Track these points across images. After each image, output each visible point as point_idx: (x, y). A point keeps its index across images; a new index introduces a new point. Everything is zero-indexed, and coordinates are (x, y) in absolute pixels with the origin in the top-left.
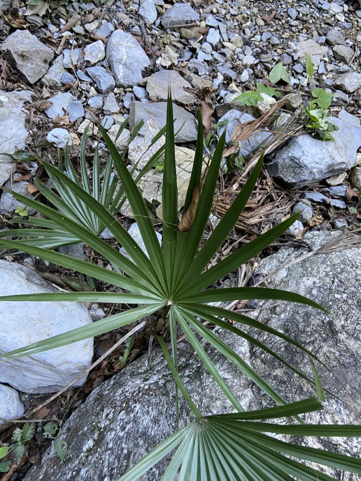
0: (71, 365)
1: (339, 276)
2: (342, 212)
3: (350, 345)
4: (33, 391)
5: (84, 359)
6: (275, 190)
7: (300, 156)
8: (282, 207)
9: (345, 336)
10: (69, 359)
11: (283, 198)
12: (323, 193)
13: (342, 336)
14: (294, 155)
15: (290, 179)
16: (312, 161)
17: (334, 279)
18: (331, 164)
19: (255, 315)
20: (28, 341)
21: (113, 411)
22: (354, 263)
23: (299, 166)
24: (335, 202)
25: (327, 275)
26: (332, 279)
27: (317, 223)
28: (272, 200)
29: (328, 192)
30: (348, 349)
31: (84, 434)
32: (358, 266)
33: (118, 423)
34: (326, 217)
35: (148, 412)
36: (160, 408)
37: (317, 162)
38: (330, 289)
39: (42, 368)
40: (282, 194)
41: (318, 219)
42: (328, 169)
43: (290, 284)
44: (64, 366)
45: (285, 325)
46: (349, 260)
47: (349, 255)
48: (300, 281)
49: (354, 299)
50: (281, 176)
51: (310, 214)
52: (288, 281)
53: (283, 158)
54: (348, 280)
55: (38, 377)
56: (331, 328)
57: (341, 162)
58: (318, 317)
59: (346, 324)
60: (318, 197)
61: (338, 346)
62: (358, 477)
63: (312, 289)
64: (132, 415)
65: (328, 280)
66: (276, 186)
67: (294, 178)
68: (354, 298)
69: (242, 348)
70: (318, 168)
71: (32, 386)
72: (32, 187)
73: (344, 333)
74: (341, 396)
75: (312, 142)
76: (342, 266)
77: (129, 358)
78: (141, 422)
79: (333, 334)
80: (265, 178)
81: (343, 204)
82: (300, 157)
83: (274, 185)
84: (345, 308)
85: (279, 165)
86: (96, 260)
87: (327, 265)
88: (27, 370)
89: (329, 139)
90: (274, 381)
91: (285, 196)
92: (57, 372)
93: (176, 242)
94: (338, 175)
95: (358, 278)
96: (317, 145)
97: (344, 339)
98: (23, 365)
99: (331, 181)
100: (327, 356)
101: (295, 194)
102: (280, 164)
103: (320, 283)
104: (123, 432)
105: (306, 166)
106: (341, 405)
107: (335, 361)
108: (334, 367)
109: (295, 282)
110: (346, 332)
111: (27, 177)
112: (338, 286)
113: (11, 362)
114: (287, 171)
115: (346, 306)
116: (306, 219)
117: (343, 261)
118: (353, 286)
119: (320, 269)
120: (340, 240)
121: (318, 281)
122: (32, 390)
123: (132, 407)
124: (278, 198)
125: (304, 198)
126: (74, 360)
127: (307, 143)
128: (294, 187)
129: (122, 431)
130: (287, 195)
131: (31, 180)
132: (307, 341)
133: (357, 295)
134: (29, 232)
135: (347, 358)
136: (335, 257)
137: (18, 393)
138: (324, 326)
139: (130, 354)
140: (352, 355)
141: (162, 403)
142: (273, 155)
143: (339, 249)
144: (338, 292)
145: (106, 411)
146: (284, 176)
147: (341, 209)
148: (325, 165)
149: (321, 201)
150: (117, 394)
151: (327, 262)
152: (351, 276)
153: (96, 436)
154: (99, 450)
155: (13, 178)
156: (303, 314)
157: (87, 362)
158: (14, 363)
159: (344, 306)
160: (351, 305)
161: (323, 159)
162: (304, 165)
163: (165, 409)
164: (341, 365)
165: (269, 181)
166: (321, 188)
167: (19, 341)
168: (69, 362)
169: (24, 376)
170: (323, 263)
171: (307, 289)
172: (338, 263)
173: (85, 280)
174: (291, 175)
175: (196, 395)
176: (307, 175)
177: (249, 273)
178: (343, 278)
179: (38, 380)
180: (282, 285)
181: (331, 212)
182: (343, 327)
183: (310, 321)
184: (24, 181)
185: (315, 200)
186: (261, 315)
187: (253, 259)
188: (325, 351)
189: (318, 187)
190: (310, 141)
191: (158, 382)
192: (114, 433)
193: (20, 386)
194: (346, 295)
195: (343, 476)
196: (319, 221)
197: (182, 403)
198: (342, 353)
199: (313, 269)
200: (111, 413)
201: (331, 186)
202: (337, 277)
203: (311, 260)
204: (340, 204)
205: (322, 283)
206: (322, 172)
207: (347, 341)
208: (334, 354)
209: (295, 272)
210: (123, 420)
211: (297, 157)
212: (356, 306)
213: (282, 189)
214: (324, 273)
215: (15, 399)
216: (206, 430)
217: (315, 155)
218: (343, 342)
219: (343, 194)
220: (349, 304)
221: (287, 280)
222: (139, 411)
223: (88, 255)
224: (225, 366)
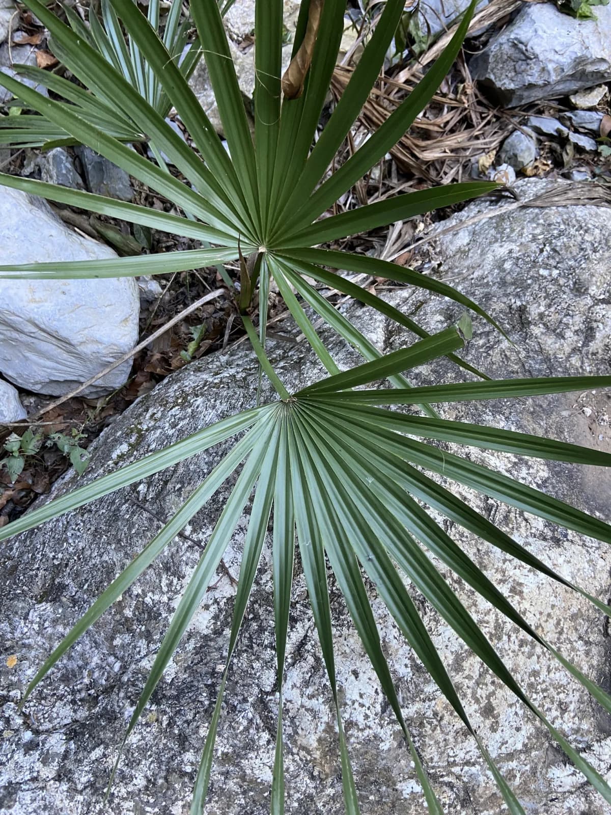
0: (100, 347)
1: (553, 241)
2: (588, 157)
3: (545, 344)
4: (42, 388)
5: (122, 341)
6: (478, 107)
7: (528, 38)
8: (485, 138)
9: (542, 330)
10: (98, 336)
11: (488, 123)
12: (561, 120)
13: (537, 330)
14: (519, 37)
15: (505, 82)
16: (548, 48)
17: (545, 245)
18: (581, 57)
19: (403, 295)
20: (30, 297)
21: (162, 409)
22: (583, 224)
23: (524, 58)
24: (578, 138)
25: (534, 239)
26: (541, 247)
27: (540, 171)
28: (470, 126)
29: (570, 119)
30: (541, 349)
31: (116, 440)
32: (589, 229)
33: (168, 419)
34: (558, 163)
35: (214, 407)
36: (233, 401)
37: (557, 50)
38: (534, 261)
39: (54, 347)
40: (488, 116)
41: (544, 164)
42: (574, 68)
43: (470, 255)
44: (89, 346)
45: (448, 309)
46: (577, 221)
47: (578, 213)
48: (487, 249)
49: (569, 278)
50: (492, 77)
51: (530, 155)
52: (469, 250)
53: (500, 45)
54: (567, 248)
55: (48, 363)
56: (521, 317)
57: (600, 57)
58: (505, 300)
59: (547, 313)
60: (550, 125)
61: (527, 344)
62: (517, 516)
63: (504, 261)
64: (189, 410)
65: (534, 247)
66: (481, 98)
67: (513, 81)
68: (570, 276)
69: (372, 334)
70: (557, 62)
71: (38, 378)
72: (44, 57)
73: (541, 325)
74: (516, 411)
75: (555, 17)
76: (562, 227)
77: (196, 353)
78: (202, 417)
79: (523, 327)
80: (463, 81)
81: (591, 145)
82: (529, 40)
83: (476, 96)
84: (551, 289)
85: (491, 57)
86: (150, 200)
87: (538, 224)
88: (29, 346)
89: (586, 17)
90: (415, 380)
91: (494, 120)
92: (79, 356)
93: (278, 123)
94: (591, 89)
95: (583, 246)
96: (563, 24)
97: (539, 334)
98: (23, 338)
99: (578, 98)
100: (506, 355)
101: (513, 116)
102: (493, 53)
103: (519, 251)
104: (174, 430)
105: (536, 57)
106: (513, 423)
107: (516, 364)
108: (513, 372)
109: (479, 251)
110: (544, 324)
111: (37, 40)
112: (548, 258)
113: (5, 332)
114: (502, 68)
115: (553, 287)
116: (522, 162)
117: (567, 220)
118: (574, 257)
119: (525, 230)
120: (570, 190)
121: (518, 249)
122: (40, 386)
123: (192, 401)
124: (480, 120)
125: (526, 125)
126: (105, 339)
127: (547, 19)
128: (510, 101)
129: (172, 428)
130: (498, 118)
131: (44, 46)
132: (479, 332)
133: (577, 271)
134: (33, 122)
135: (537, 363)
136: (554, 215)
137: (17, 391)
138: (511, 313)
139: (199, 347)
140: (547, 360)
141: (237, 396)
142: (483, 39)
143: (564, 203)
144: (546, 266)
145: (151, 411)
146: (495, 78)
147: (587, 152)
148: (570, 57)
149: (555, 134)
150: (170, 390)
151: (539, 219)
152: (573, 241)
153: (133, 440)
154: (135, 453)
155: (12, 38)
156: (481, 295)
157: (127, 345)
158: (8, 334)
159: (550, 286)
160: (561, 287)
161: (568, 46)
162: (534, 54)
163: (240, 403)
164: (525, 372)
165: (470, 86)
166: (561, 111)
167: (16, 294)
168: (97, 342)
169: (27, 358)
170: (532, 221)
171: (497, 261)
172: (557, 223)
173: (132, 234)
174: (509, 75)
175: (291, 387)
176: (537, 75)
177: (407, 236)
178: (559, 244)
179: (48, 368)
180: (458, 256)
181: (567, 154)
182: (541, 316)
183: (490, 304)
184: (31, 46)
185: (545, 131)
186: (413, 297)
187: (418, 218)
188: (504, 348)
189: (554, 108)
190: (552, 16)
191: (235, 376)
192: (160, 431)
193: (20, 376)
194: (558, 272)
195: (496, 511)
196: (544, 167)
197: (267, 397)
198: (531, 354)
199: (512, 231)
200: (160, 412)
201: (577, 109)
202: (551, 243)
203: (513, 217)
204: (586, 143)
205: (524, 252)
206: (563, 70)
207: (543, 337)
208: (518, 353)
209: (482, 236)
210: (176, 415)
211: (523, 39)
212: (571, 290)
213: (491, 105)
214: (530, 236)
215: (12, 398)
216: (294, 414)
217: (555, 37)
218: (536, 338)
219: (594, 127)
220: (559, 285)
221: (467, 249)
222: (201, 405)
223: (137, 188)
224: (340, 355)
